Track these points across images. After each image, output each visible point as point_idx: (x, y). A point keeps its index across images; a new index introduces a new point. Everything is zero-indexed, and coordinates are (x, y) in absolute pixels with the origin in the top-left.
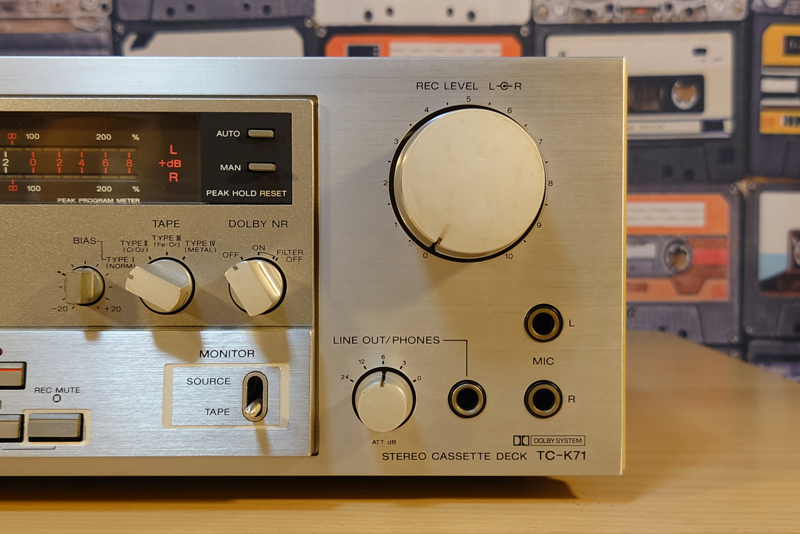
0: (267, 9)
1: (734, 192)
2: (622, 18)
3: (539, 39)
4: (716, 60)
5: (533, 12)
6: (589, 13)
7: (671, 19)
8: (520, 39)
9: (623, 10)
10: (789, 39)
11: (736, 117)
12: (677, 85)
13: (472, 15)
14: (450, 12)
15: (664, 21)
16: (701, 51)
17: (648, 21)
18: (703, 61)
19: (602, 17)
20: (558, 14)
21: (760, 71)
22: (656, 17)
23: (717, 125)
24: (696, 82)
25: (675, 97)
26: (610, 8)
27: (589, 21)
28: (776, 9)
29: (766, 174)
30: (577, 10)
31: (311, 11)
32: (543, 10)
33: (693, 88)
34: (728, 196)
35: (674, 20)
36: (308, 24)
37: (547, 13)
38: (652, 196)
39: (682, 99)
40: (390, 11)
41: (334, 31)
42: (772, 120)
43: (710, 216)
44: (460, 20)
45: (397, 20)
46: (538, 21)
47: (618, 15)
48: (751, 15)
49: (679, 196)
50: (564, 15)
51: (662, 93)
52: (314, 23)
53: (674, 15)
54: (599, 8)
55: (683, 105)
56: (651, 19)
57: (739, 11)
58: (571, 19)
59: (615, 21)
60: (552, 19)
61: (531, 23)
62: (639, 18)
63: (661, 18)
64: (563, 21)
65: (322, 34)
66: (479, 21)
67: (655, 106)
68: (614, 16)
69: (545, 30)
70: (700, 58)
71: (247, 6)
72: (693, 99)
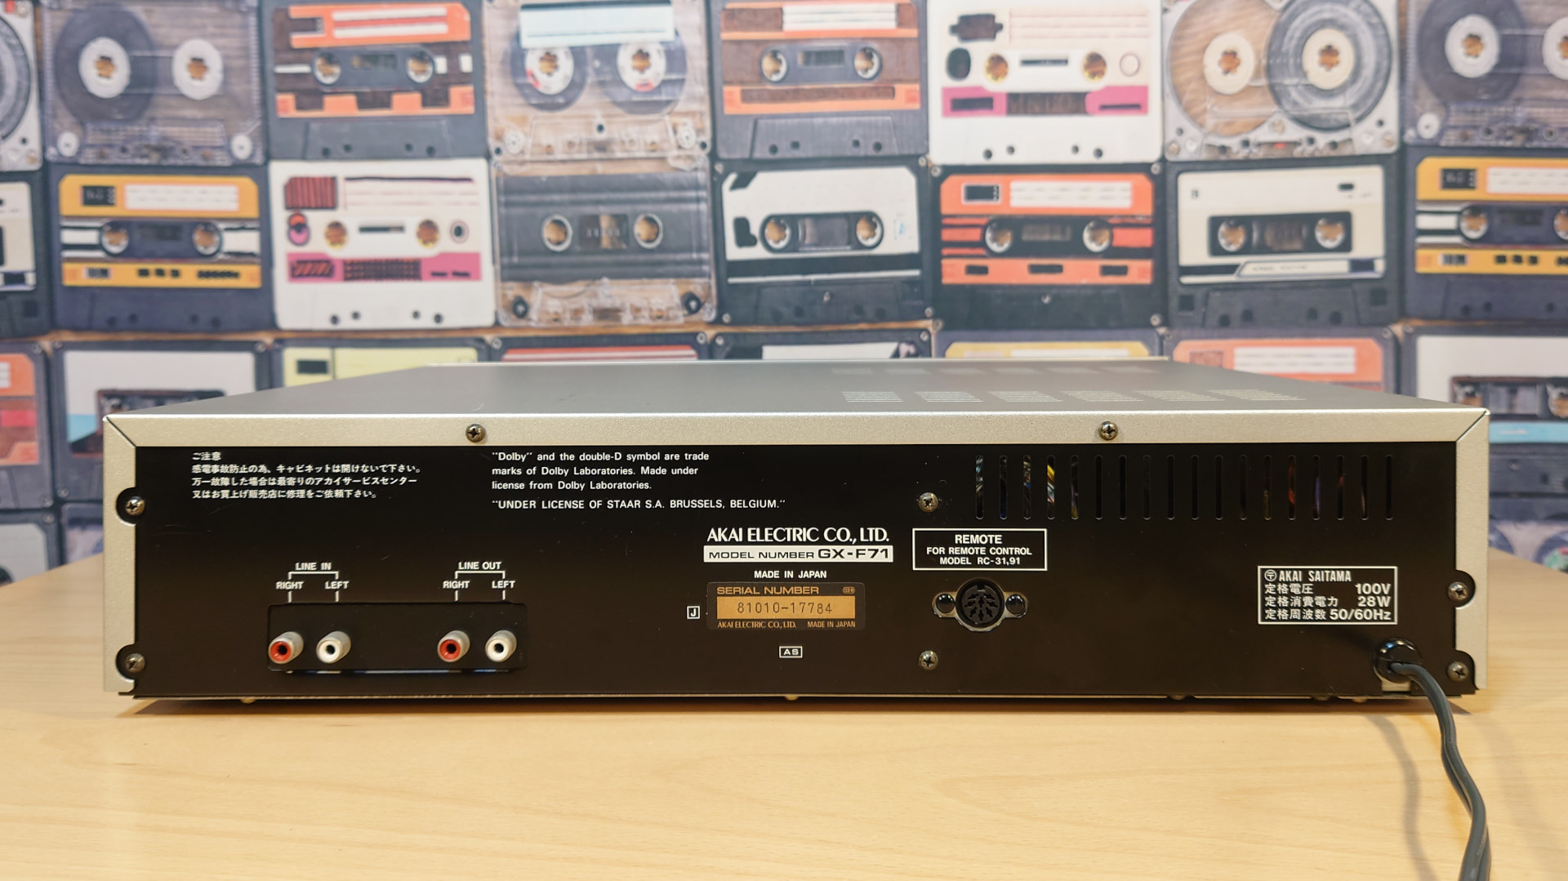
0: (878, 146)
1: (1388, 335)
2: (1259, 153)
3: (1171, 177)
4: (1365, 195)
5: (1164, 149)
6: (1224, 149)
7: (1313, 153)
8: (1152, 177)
9: (1259, 145)
10: (1446, 172)
11: (1387, 257)
12: (1321, 222)
13: (1099, 153)
14: (1076, 149)
15: (1306, 155)
16: (1347, 187)
17: (1288, 156)
18: (1350, 197)
19: (1238, 152)
20: (1190, 149)
21: (1414, 206)
22: (1297, 152)
23: (1366, 264)
24: (1343, 219)
25: (1319, 235)
26: (1246, 143)
27: (1223, 158)
28: (1431, 140)
29: (1425, 317)
30: (1210, 146)
31: (927, 151)
32: (1174, 146)
33: (1339, 226)
34: (1380, 340)
35: (1317, 154)
36: (922, 162)
37: (1179, 150)
38: (1296, 340)
39: (1328, 237)
40: (1011, 150)
41: (949, 170)
42: (1429, 259)
43: (1361, 361)
44: (1086, 157)
45: (1017, 159)
46: (1170, 158)
47: (1255, 150)
48: (1403, 148)
49: (1325, 340)
50: (1196, 151)
51: (1304, 232)
52: (927, 161)
53: (1317, 149)
54: (1234, 143)
55: (1328, 244)
56: (1292, 154)
57: (1390, 143)
58: (1204, 156)
59: (1252, 157)
60: (1184, 156)
61: (1163, 160)
62: (1278, 153)
63: (1303, 151)
64: (1196, 157)
65: (937, 173)
66: (1106, 159)
67: (1297, 245)
68: (1251, 152)
69: (1179, 168)
70: (1347, 193)
71: (856, 144)
72: (1340, 238)
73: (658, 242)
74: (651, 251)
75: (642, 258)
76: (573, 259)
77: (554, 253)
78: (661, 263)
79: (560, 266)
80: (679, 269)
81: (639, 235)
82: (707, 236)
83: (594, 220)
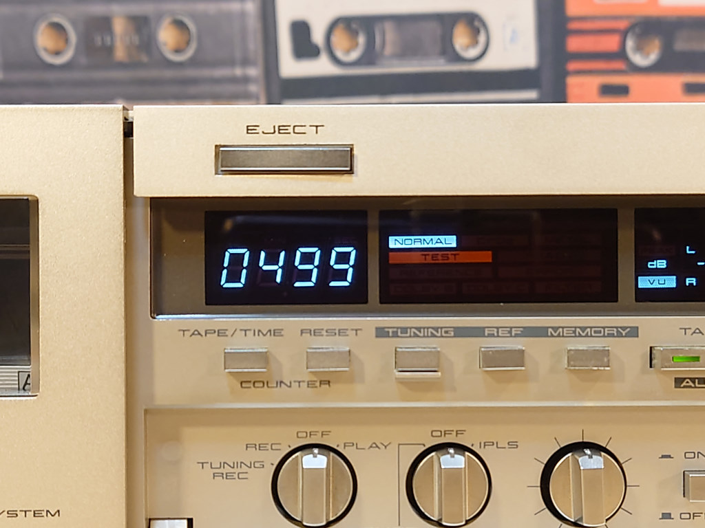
73: (189, 53)
74: (180, 65)
75: (169, 73)
76: (76, 75)
77: (51, 67)
78: (194, 81)
79: (60, 83)
80: (218, 89)
81: (165, 44)
82: (254, 45)
83: (104, 24)
